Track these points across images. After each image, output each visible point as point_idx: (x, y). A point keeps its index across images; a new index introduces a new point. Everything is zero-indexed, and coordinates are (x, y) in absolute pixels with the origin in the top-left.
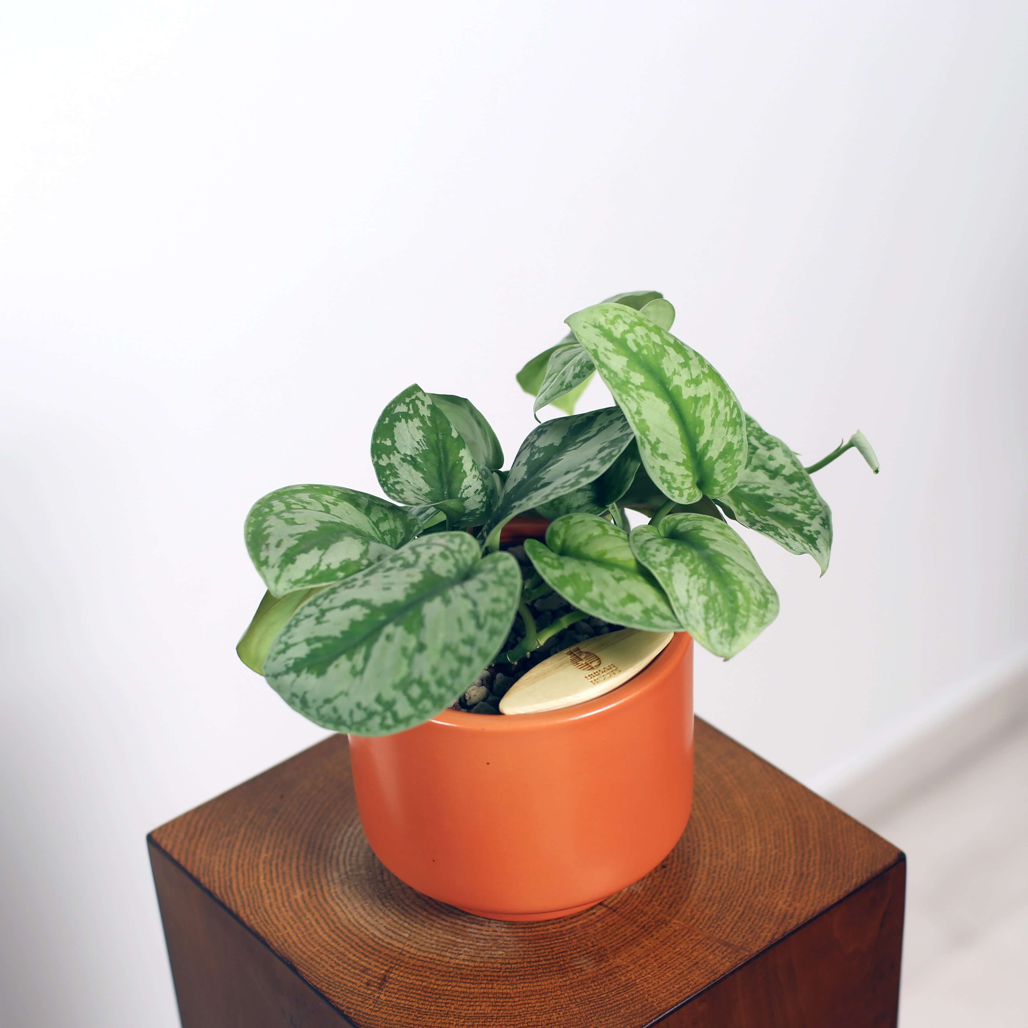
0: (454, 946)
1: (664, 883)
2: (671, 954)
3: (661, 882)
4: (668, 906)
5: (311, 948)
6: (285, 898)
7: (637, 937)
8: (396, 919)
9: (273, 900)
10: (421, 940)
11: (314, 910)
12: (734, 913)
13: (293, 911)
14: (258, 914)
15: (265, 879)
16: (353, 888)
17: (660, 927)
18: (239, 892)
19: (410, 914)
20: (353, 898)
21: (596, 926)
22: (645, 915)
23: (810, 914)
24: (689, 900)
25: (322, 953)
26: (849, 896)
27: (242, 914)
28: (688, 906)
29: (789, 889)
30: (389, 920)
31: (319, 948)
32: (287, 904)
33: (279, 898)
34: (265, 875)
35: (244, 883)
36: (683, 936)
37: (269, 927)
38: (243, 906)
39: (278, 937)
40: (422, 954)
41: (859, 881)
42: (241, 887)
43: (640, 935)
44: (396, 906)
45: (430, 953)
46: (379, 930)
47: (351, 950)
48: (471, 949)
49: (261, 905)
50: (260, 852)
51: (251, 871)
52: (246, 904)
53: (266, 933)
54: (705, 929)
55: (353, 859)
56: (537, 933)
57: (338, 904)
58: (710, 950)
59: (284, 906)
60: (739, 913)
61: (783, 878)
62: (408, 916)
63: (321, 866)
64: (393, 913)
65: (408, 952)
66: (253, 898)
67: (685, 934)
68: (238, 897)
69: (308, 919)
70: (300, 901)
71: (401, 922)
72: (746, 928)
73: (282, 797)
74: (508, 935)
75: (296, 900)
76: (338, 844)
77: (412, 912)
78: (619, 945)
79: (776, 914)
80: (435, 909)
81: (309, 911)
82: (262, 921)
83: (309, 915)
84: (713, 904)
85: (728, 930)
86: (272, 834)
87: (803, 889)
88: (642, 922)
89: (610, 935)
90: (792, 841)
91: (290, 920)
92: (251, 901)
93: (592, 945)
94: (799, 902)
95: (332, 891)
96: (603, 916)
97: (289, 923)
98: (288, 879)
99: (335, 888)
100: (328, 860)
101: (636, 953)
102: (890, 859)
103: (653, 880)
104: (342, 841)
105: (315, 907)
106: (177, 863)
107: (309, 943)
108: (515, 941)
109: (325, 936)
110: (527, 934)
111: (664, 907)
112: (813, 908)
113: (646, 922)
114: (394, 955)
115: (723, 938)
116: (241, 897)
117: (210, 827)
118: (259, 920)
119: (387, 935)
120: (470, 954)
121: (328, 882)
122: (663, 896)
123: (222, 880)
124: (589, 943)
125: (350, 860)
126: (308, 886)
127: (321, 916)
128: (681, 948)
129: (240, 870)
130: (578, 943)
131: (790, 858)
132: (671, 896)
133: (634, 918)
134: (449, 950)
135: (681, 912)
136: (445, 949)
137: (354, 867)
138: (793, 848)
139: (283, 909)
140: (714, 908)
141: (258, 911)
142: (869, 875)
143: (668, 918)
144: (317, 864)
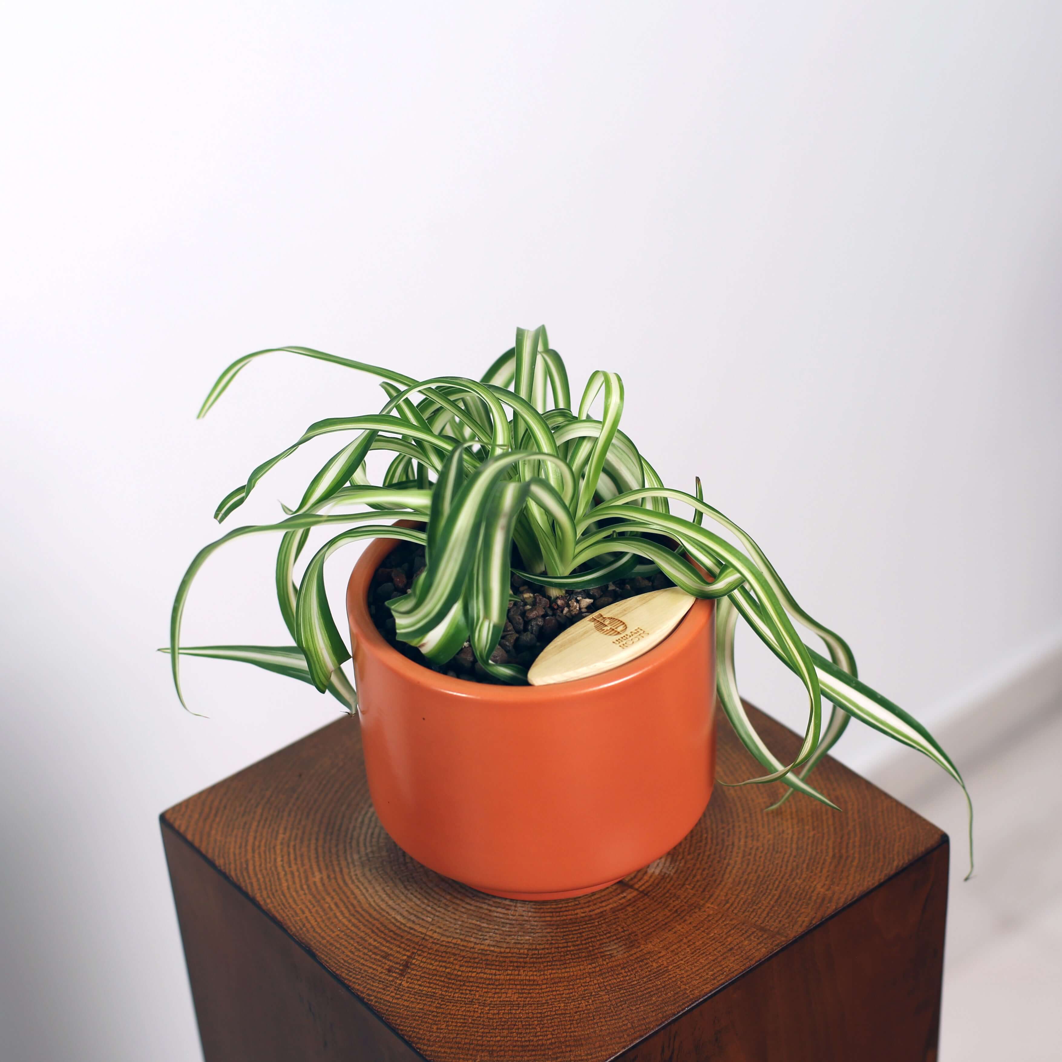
0: (479, 931)
1: (698, 865)
2: (704, 939)
3: (695, 865)
4: (701, 890)
5: (331, 933)
6: (303, 881)
7: (669, 922)
8: (418, 902)
9: (290, 883)
10: (444, 925)
11: (333, 894)
12: (770, 897)
13: (312, 894)
14: (274, 897)
15: (282, 861)
16: (374, 871)
17: (693, 911)
18: (256, 875)
19: (433, 897)
20: (373, 882)
21: (626, 911)
22: (677, 898)
23: (850, 898)
24: (723, 883)
25: (342, 938)
26: (890, 879)
27: (258, 898)
28: (722, 890)
29: (828, 872)
30: (410, 903)
31: (338, 933)
32: (305, 887)
33: (297, 880)
34: (282, 857)
35: (260, 865)
36: (717, 921)
37: (286, 910)
38: (260, 889)
39: (295, 921)
40: (445, 939)
41: (901, 864)
42: (258, 868)
43: (672, 920)
44: (418, 890)
45: (454, 938)
46: (401, 914)
47: (372, 935)
48: (496, 934)
49: (278, 888)
50: (278, 832)
51: (267, 853)
52: (263, 887)
53: (283, 917)
54: (740, 914)
55: (374, 840)
56: (565, 918)
57: (358, 887)
58: (745, 936)
59: (302, 889)
60: (776, 897)
61: (822, 862)
62: (431, 899)
63: (341, 846)
64: (416, 897)
65: (431, 937)
66: (270, 881)
67: (720, 919)
68: (254, 880)
69: (327, 903)
70: (319, 884)
71: (424, 906)
72: (783, 913)
73: (300, 775)
74: (535, 919)
75: (315, 883)
76: (358, 825)
77: (436, 896)
78: (650, 930)
79: (814, 898)
80: (459, 892)
81: (329, 894)
82: (279, 905)
83: (328, 899)
84: (749, 888)
85: (764, 915)
86: (289, 815)
87: (842, 872)
88: (674, 907)
89: (641, 919)
90: (830, 822)
91: (309, 904)
92: (268, 884)
93: (622, 930)
94: (838, 885)
95: (352, 874)
96: (633, 900)
97: (307, 907)
98: (306, 861)
99: (355, 871)
100: (348, 841)
101: (668, 939)
102: (932, 841)
103: (685, 863)
104: (362, 822)
105: (334, 890)
106: (191, 845)
107: (328, 928)
108: (542, 925)
109: (344, 921)
110: (555, 919)
111: (697, 891)
112: (852, 892)
113: (678, 906)
114: (416, 940)
115: (758, 923)
116: (258, 880)
117: (225, 807)
118: (276, 904)
119: (409, 920)
120: (495, 939)
121: (348, 863)
122: (696, 879)
123: (238, 863)
124: (619, 928)
125: (371, 842)
126: (327, 868)
127: (341, 899)
128: (715, 933)
129: (257, 852)
130: (608, 928)
131: (828, 840)
132: (704, 879)
133: (666, 902)
134: (474, 935)
135: (715, 896)
136: (470, 934)
137: (375, 848)
138: (832, 829)
139: (301, 892)
140: (750, 892)
141: (275, 894)
142: (911, 857)
143: (702, 902)
144: (337, 845)
